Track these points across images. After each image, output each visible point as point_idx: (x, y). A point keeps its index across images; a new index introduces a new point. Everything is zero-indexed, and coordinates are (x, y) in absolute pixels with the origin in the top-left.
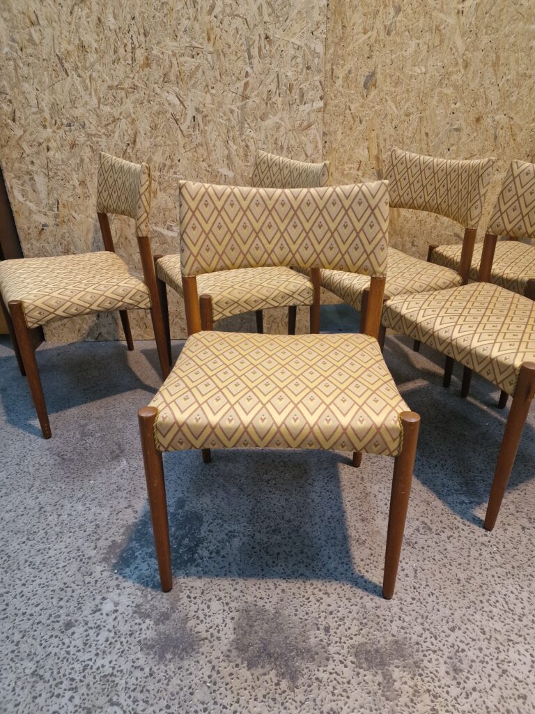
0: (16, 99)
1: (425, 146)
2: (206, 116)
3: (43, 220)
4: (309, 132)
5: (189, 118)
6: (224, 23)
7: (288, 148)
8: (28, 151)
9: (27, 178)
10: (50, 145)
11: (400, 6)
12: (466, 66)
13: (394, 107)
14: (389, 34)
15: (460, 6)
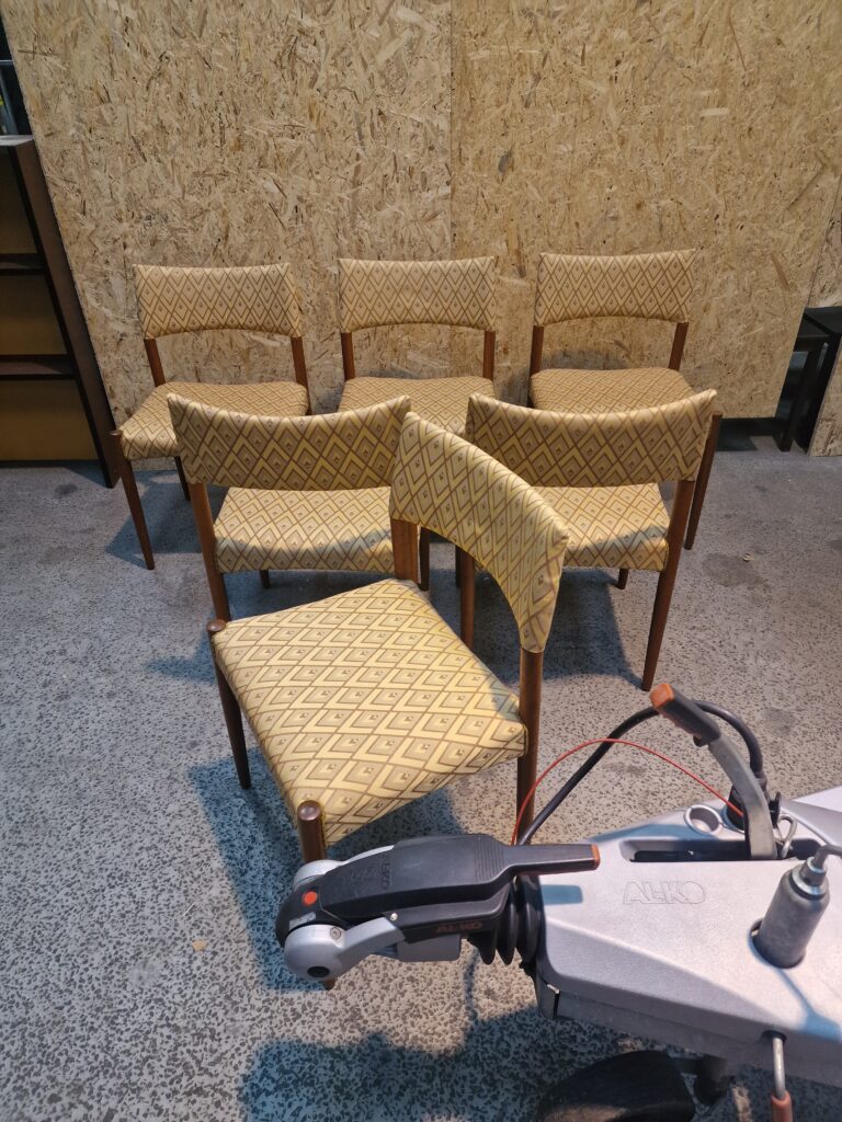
0: (85, 188)
1: (575, 239)
2: (311, 206)
3: (120, 328)
4: (434, 223)
5: (291, 208)
6: (329, 97)
7: (410, 242)
8: (101, 248)
9: (101, 279)
10: (127, 241)
11: (539, 74)
12: (622, 143)
13: (536, 192)
14: (527, 106)
15: (614, 71)
